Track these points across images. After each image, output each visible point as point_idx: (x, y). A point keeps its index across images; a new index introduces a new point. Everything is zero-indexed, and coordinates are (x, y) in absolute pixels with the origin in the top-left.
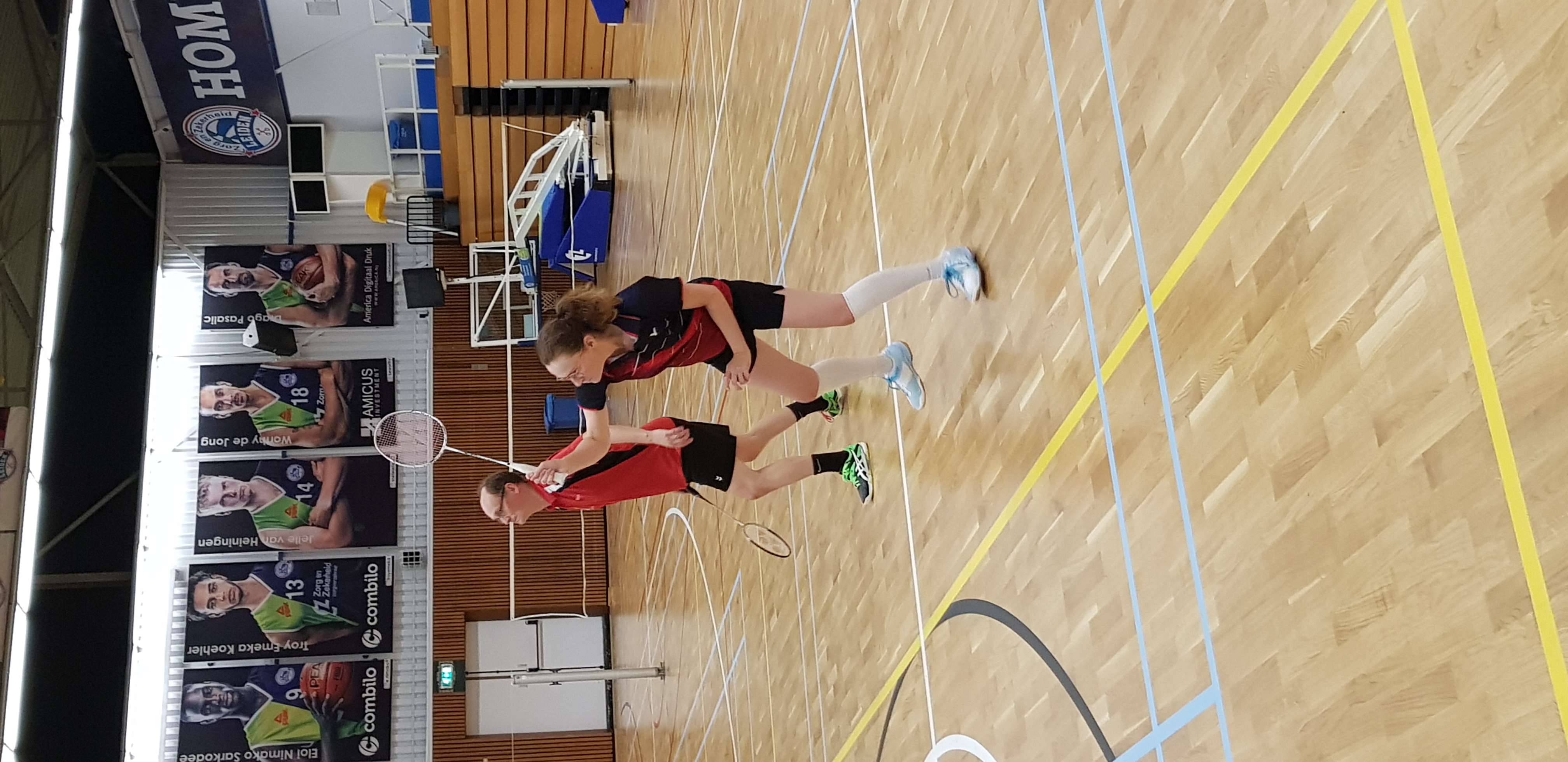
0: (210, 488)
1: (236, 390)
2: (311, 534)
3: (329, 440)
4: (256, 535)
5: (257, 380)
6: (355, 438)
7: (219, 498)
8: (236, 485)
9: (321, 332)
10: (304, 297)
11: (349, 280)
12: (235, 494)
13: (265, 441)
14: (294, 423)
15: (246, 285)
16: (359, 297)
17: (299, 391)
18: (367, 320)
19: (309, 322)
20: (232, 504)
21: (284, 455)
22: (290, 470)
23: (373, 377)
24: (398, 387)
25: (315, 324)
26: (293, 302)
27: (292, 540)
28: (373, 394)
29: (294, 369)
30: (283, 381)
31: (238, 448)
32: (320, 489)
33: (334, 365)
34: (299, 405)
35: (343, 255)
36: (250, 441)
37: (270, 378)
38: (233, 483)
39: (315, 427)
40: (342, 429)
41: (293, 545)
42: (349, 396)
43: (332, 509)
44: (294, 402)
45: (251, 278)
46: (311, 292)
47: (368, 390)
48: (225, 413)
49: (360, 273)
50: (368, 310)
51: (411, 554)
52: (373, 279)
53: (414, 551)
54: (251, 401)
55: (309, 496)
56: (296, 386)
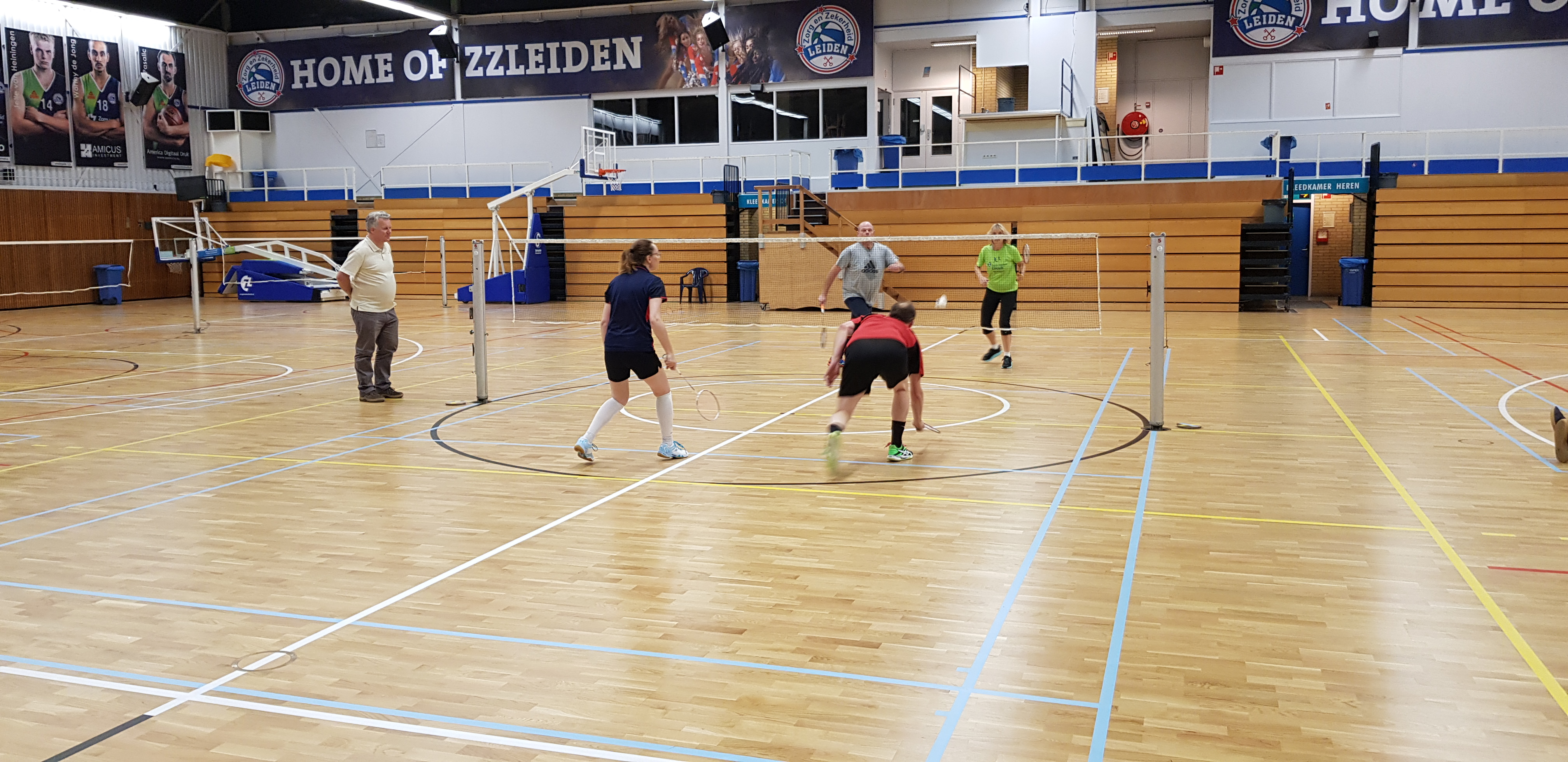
0: (47, 42)
1: (104, 65)
2: (21, 107)
3: (77, 122)
4: (19, 69)
5: (111, 81)
6: (81, 139)
7: (42, 48)
8: (49, 59)
9: (139, 121)
10: (160, 112)
11: (171, 141)
12: (43, 58)
13: (75, 81)
14: (88, 101)
15: (165, 77)
16: (162, 147)
17: (106, 105)
18: (148, 152)
19: (146, 115)
20: (37, 56)
21: (68, 92)
22: (60, 96)
23: (116, 153)
24: (110, 169)
25: (145, 118)
26: (157, 105)
27: (16, 93)
28: (106, 153)
29: (118, 103)
30: (111, 95)
31: (70, 63)
32: (48, 114)
33: (122, 129)
34: (98, 104)
35: (183, 138)
36: (76, 71)
37: (113, 87)
38: (50, 57)
39: (84, 114)
40: (84, 131)
41: (13, 95)
42: (103, 137)
43: (37, 122)
44: (99, 102)
45: (169, 80)
46: (163, 117)
47: (109, 149)
48: (91, 56)
49: (174, 148)
50: (154, 152)
51: (13, 175)
52: (172, 156)
53: (15, 176)
54: (99, 73)
55: (44, 108)
56: (108, 102)
